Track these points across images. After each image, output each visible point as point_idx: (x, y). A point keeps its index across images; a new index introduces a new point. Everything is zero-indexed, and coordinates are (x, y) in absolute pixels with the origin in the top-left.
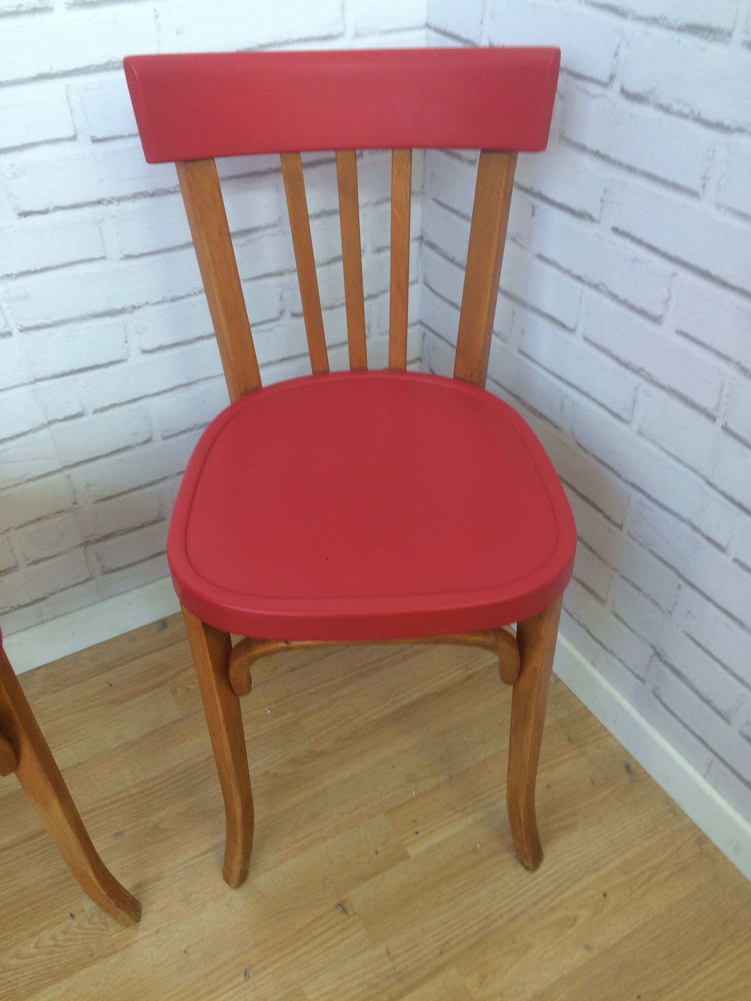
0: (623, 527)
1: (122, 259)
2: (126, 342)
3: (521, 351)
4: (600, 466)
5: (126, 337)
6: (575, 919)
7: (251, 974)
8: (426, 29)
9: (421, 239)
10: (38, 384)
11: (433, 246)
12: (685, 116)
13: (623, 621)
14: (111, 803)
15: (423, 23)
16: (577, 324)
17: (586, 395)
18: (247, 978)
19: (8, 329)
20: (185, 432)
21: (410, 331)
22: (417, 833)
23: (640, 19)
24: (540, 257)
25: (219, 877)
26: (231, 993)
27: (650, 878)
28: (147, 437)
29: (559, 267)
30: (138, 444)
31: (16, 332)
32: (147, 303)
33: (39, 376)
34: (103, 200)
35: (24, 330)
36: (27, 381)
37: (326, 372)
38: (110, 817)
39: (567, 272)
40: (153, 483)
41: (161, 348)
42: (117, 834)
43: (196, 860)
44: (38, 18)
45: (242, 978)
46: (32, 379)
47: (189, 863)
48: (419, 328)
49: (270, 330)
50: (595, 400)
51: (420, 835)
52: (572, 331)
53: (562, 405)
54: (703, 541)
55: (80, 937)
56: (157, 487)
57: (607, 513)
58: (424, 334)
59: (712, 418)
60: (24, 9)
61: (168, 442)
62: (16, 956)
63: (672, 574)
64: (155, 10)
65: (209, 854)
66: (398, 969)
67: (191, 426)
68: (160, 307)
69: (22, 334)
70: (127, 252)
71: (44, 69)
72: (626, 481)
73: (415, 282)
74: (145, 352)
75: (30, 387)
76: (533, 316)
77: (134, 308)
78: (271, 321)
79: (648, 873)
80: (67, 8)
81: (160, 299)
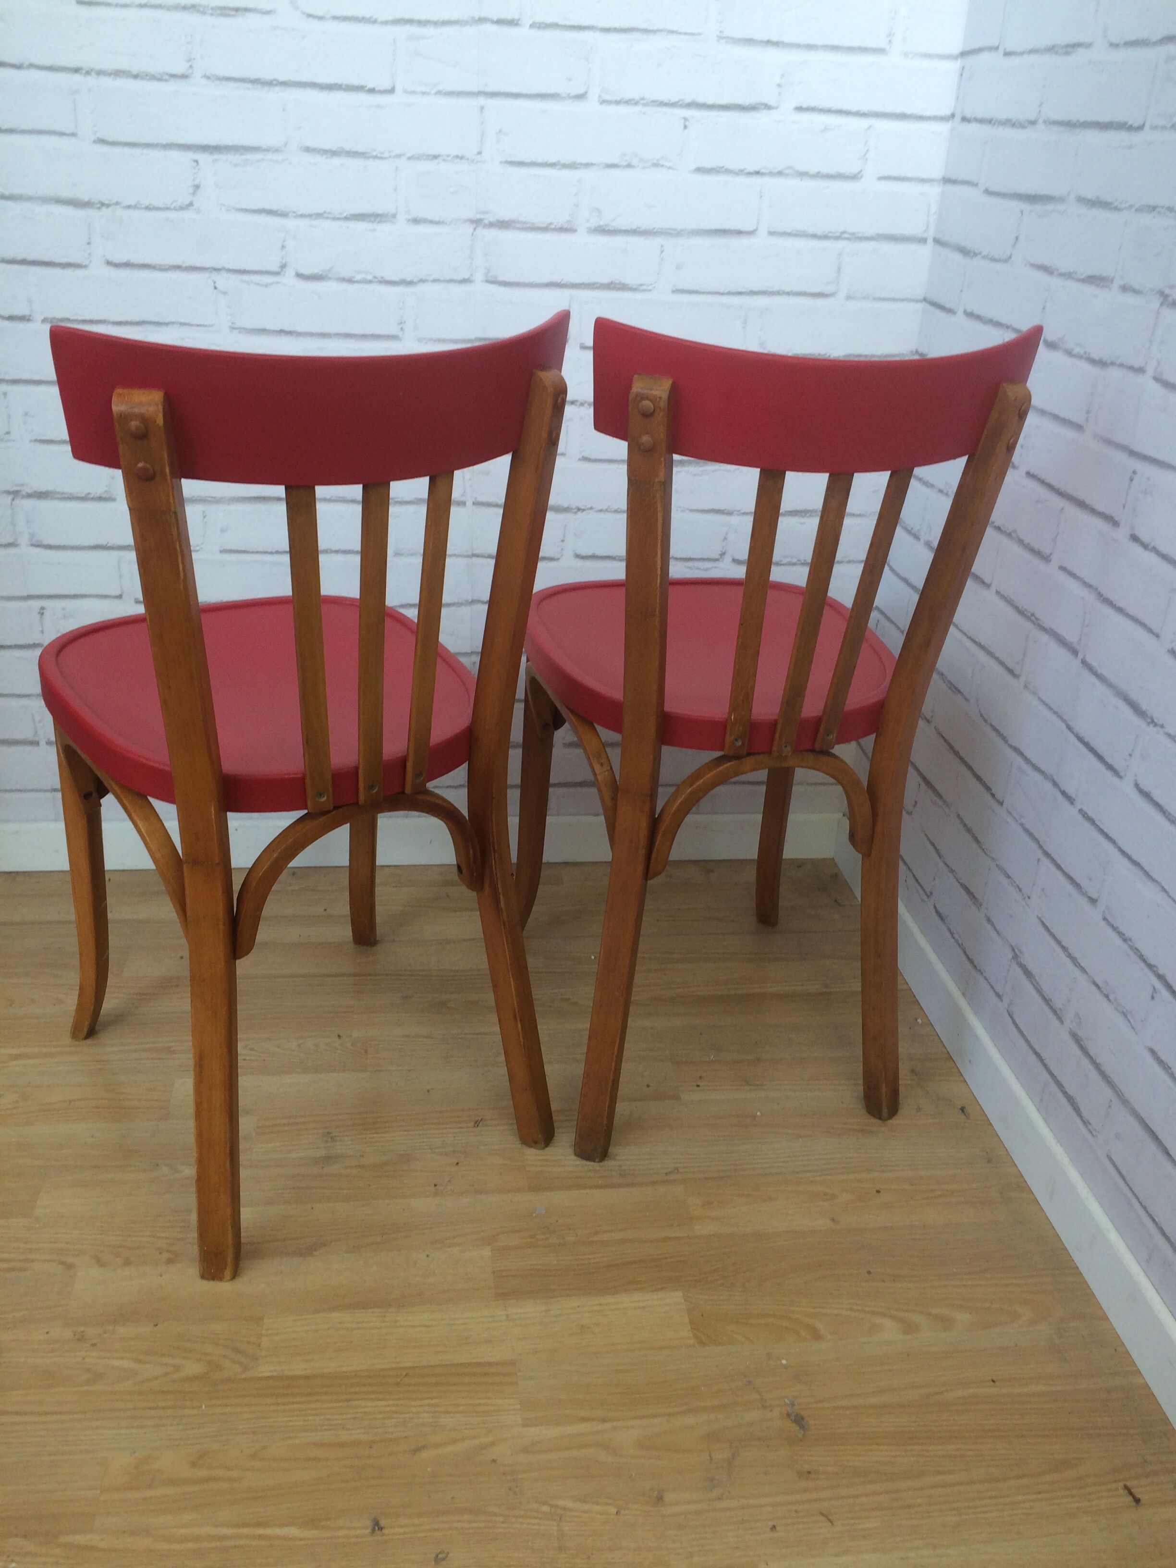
1: (579, 459)
2: (563, 541)
4: (993, 734)
5: (564, 537)
6: (833, 1197)
7: (480, 1124)
8: (924, 302)
10: (475, 560)
12: (1079, 357)
15: (921, 298)
18: (476, 1125)
19: (463, 499)
23: (1062, 275)
26: (456, 1130)
31: (469, 504)
32: (591, 508)
33: (476, 552)
34: (577, 401)
35: (477, 504)
36: (465, 554)
44: (563, 236)
45: (472, 1124)
46: (470, 553)
51: (700, 1088)
54: (1059, 796)
55: (339, 1051)
57: (994, 791)
59: (1075, 652)
60: (553, 226)
62: (278, 1046)
63: (1033, 846)
64: (662, 246)
66: (623, 1168)
69: (474, 507)
70: (586, 454)
71: (556, 278)
72: (1011, 746)
74: (578, 556)
75: (466, 559)
77: (579, 509)
78: (709, 560)
80: (588, 232)
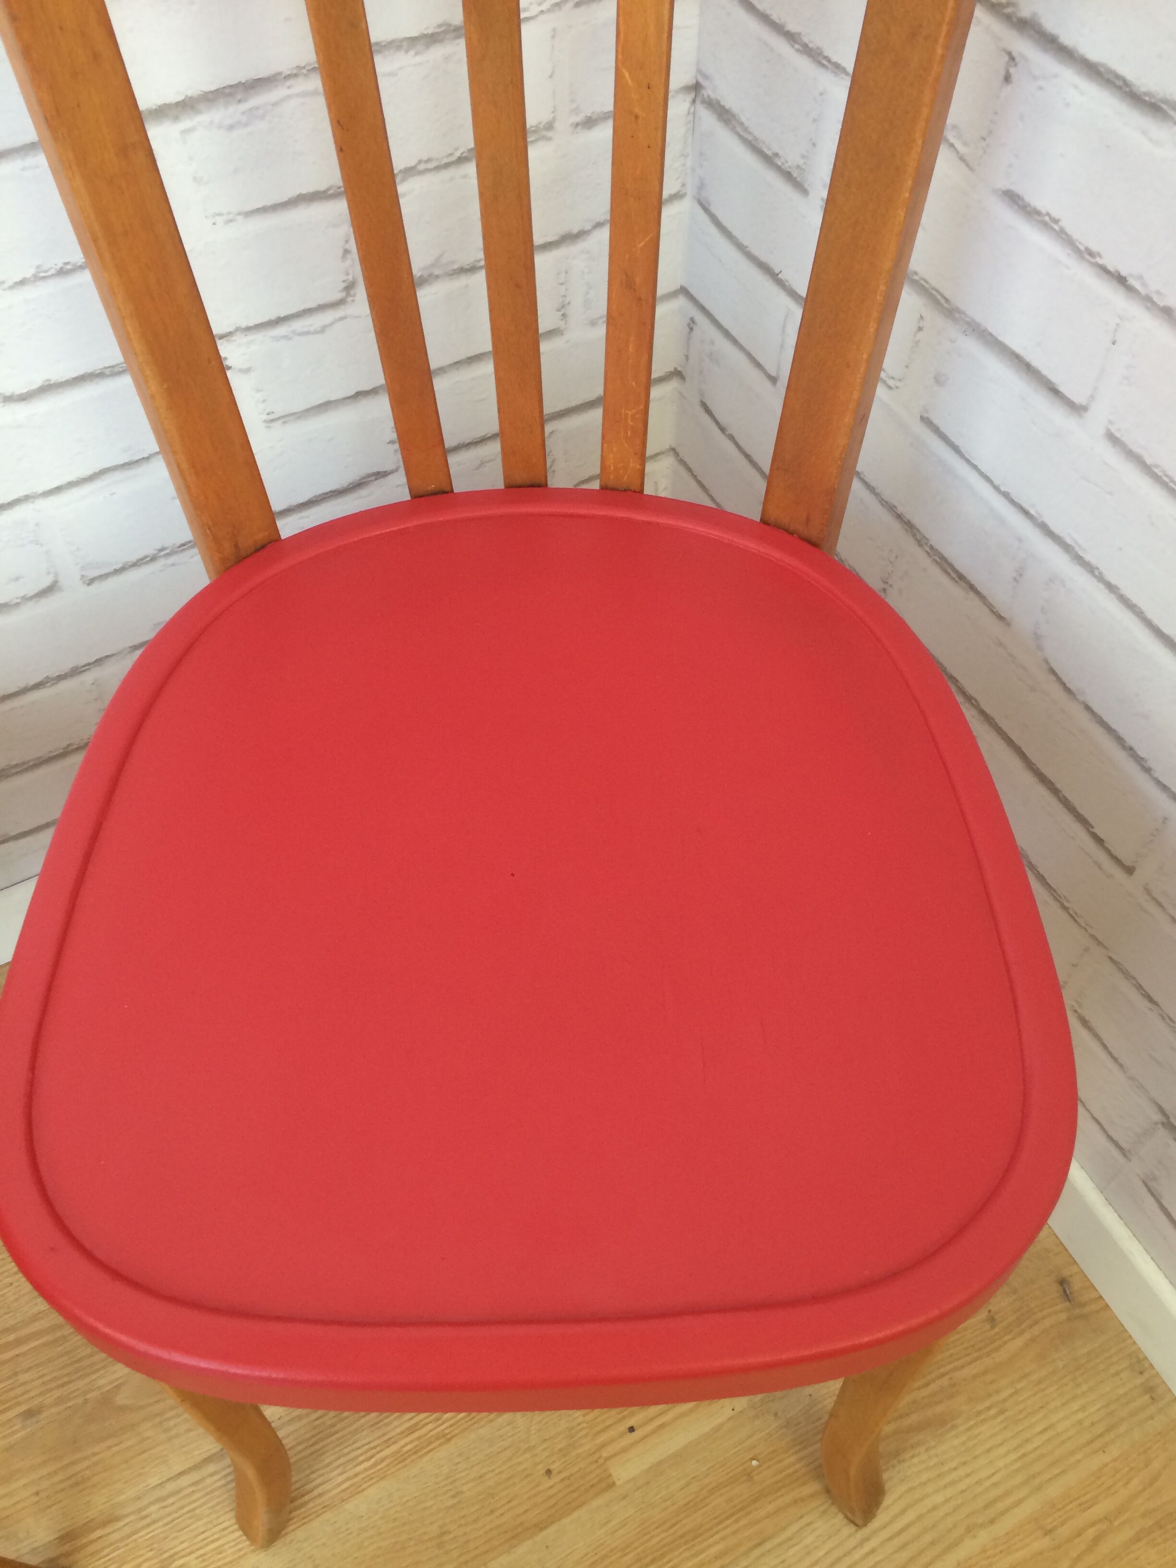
0: (1136, 873)
3: (927, 421)
9: (696, 88)
11: (725, 115)
13: (1097, 1036)
14: (19, 1342)
16: (1092, 397)
17: (1090, 569)
20: (136, 564)
21: (661, 310)
22: (632, 1429)
24: (1012, 198)
25: (228, 1520)
27: (1096, 1540)
28: (46, 582)
29: (1064, 238)
30: (26, 599)
37: (445, 492)
38: (16, 1374)
39: (1087, 255)
40: (75, 672)
41: (48, 388)
42: (30, 1414)
43: (184, 1481)
47: (171, 1487)
48: (681, 302)
49: (323, 330)
50: (1111, 588)
52: (1076, 409)
53: (1019, 576)
56: (88, 678)
58: (692, 320)
61: (96, 587)
65: (211, 1468)
67: (150, 551)
68: (29, 292)
73: (677, 196)
76: (971, 346)
79: (1091, 1533)
81: (29, 273)
